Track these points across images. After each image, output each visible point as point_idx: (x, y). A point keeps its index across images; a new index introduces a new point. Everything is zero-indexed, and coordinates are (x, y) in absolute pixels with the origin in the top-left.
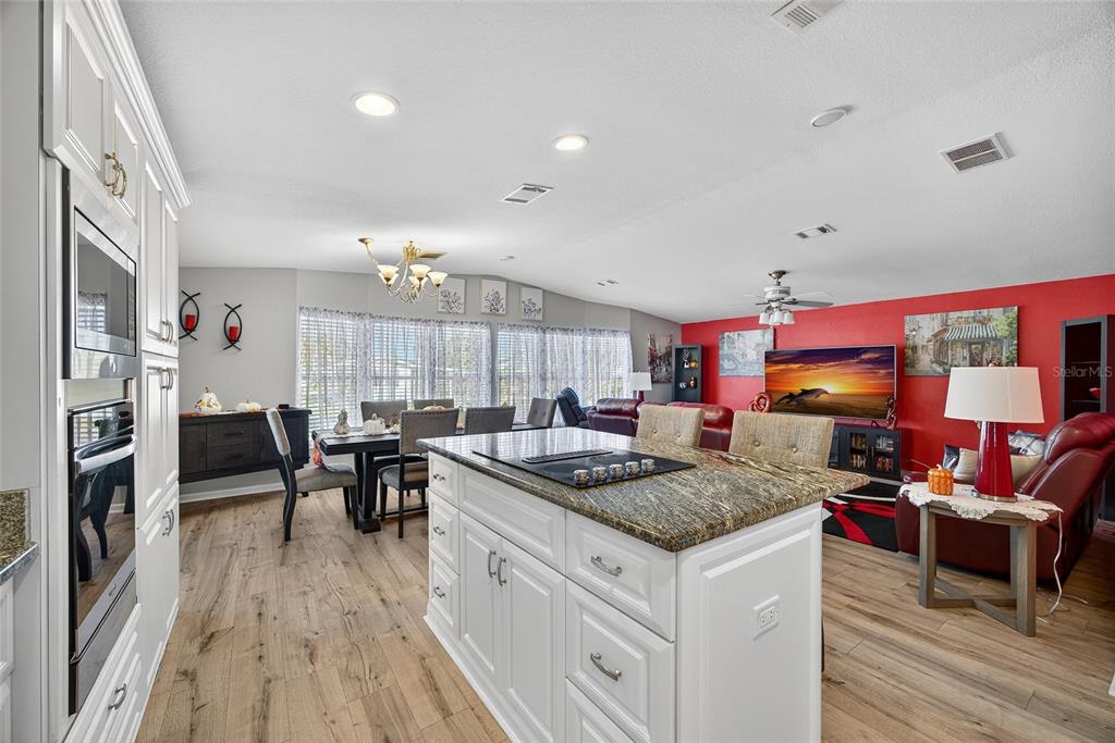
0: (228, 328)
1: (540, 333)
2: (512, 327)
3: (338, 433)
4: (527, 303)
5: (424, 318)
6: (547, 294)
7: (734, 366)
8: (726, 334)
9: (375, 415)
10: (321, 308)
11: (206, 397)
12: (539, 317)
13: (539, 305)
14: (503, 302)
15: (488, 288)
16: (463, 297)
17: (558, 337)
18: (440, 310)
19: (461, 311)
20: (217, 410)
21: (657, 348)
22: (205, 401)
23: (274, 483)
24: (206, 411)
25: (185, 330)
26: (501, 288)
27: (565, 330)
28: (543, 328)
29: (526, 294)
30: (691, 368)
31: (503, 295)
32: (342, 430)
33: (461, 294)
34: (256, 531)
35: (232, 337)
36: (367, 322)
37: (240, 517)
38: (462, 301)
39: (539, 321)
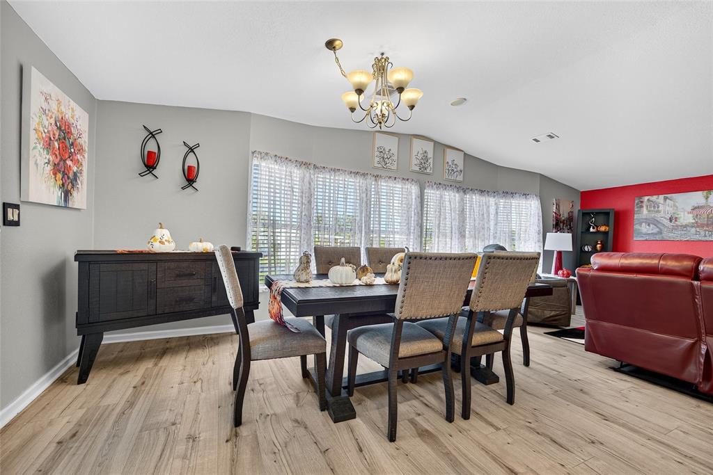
0: (186, 168)
1: (462, 193)
2: (439, 185)
3: (299, 281)
4: (450, 163)
5: (362, 172)
6: (467, 156)
7: (656, 230)
8: (646, 198)
9: (343, 260)
10: (273, 153)
11: (159, 233)
12: (460, 178)
13: (461, 167)
14: (431, 161)
15: (418, 146)
16: (396, 154)
17: (476, 198)
18: (376, 165)
19: (394, 167)
20: (170, 247)
21: (561, 213)
22: (158, 237)
23: (226, 325)
24: (158, 248)
25: (146, 166)
26: (429, 147)
27: (482, 192)
28: (463, 188)
29: (451, 156)
30: (598, 232)
31: (430, 155)
32: (303, 278)
33: (394, 151)
34: (203, 395)
35: (190, 177)
36: (312, 172)
37: (188, 368)
38: (395, 158)
39: (460, 182)
